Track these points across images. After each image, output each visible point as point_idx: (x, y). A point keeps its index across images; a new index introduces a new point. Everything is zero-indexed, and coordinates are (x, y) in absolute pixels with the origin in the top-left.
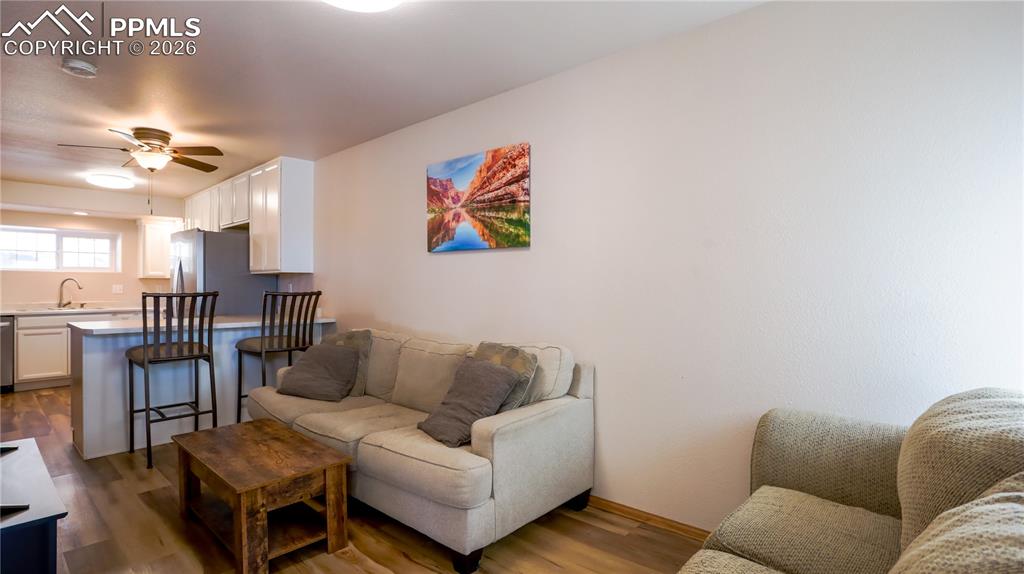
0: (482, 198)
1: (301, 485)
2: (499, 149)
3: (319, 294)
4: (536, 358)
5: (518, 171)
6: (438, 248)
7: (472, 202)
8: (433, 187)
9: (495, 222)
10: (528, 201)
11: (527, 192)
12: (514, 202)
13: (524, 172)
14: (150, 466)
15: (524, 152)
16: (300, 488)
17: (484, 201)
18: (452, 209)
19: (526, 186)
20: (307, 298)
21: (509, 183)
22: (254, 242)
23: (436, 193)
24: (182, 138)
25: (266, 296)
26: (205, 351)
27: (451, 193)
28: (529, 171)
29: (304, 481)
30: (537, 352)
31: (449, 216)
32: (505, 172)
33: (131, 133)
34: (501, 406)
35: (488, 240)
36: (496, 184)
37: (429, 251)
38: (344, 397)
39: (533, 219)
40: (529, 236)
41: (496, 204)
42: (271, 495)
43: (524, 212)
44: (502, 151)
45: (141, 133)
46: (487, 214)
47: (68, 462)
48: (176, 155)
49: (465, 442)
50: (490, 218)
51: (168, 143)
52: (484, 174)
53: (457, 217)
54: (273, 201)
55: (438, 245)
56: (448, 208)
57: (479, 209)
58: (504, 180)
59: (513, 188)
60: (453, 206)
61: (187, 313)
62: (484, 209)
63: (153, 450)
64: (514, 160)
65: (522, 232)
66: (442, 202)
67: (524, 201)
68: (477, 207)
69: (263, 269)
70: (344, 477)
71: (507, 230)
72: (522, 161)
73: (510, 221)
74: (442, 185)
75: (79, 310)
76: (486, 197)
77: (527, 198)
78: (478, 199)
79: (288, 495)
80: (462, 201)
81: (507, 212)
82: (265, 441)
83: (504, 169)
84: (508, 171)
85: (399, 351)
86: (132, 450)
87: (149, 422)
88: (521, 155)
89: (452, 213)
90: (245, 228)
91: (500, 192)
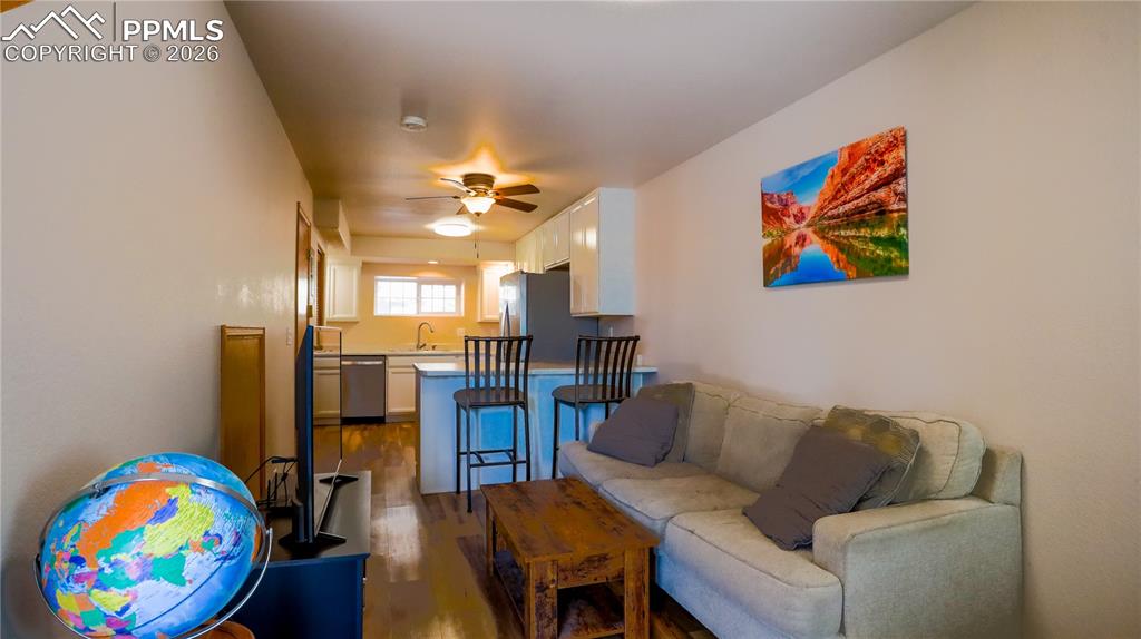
0: (835, 212)
1: (596, 564)
2: (858, 144)
3: (636, 339)
4: (918, 437)
5: (889, 169)
6: (776, 282)
7: (822, 218)
8: (769, 205)
9: (856, 243)
10: (905, 210)
11: (903, 197)
12: (882, 213)
13: (897, 170)
14: (470, 511)
15: (898, 140)
16: (595, 568)
17: (838, 216)
18: (794, 230)
19: (900, 189)
20: (623, 343)
21: (875, 188)
22: (575, 282)
23: (773, 212)
24: (503, 180)
25: (580, 340)
26: (521, 399)
27: (794, 210)
28: (905, 167)
29: (599, 561)
30: (919, 426)
31: (791, 240)
32: (868, 173)
33: (461, 180)
34: (861, 501)
35: (845, 268)
36: (855, 191)
37: (766, 285)
38: (657, 462)
39: (915, 235)
40: (907, 259)
41: (856, 218)
42: (563, 571)
43: (899, 226)
44: (863, 145)
45: (469, 179)
46: (843, 233)
47: (409, 495)
48: (499, 198)
49: (804, 545)
50: (847, 238)
51: (491, 186)
52: (838, 179)
53: (802, 240)
54: (591, 238)
55: (777, 278)
56: (789, 229)
57: (831, 228)
58: (867, 185)
59: (881, 193)
60: (797, 226)
61: (513, 357)
62: (839, 227)
63: (472, 495)
64: (882, 155)
65: (895, 253)
66: (780, 221)
67: (898, 211)
68: (827, 225)
69: (582, 311)
70: (647, 563)
71: (873, 252)
72: (894, 154)
73: (877, 241)
74: (780, 200)
75: (430, 352)
76: (841, 209)
77: (903, 206)
78: (829, 213)
79: (580, 574)
80: (809, 219)
81: (872, 227)
82: (566, 504)
83: (866, 168)
84: (873, 171)
85: (726, 410)
86: (458, 491)
87: (470, 466)
88: (892, 146)
89: (794, 236)
90: (565, 268)
91: (860, 202)
